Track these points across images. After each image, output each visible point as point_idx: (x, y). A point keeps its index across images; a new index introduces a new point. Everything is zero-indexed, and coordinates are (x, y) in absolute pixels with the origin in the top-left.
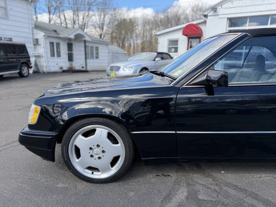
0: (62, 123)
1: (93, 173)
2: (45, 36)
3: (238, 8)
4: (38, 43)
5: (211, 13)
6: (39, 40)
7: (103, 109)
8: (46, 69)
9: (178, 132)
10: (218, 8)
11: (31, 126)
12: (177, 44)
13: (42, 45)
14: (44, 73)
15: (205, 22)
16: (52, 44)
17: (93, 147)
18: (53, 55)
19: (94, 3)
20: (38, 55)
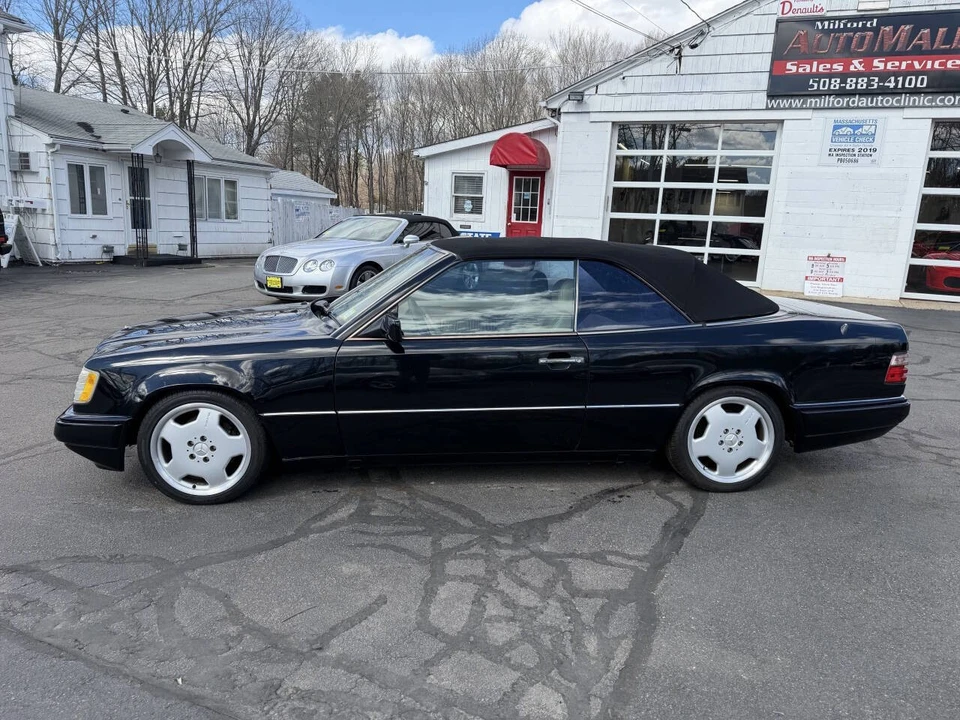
0: (139, 400)
1: (194, 487)
2: (52, 145)
3: (639, 97)
4: (28, 167)
5: (569, 107)
6: (32, 159)
7: (213, 376)
8: (57, 252)
9: (340, 412)
10: (586, 93)
11: (78, 408)
12: (479, 189)
13: (43, 174)
14: (47, 264)
15: (554, 130)
16: (77, 171)
17: (195, 442)
18: (79, 207)
19: (225, 17)
20: (29, 205)
